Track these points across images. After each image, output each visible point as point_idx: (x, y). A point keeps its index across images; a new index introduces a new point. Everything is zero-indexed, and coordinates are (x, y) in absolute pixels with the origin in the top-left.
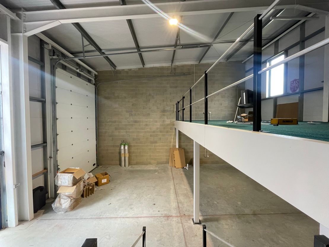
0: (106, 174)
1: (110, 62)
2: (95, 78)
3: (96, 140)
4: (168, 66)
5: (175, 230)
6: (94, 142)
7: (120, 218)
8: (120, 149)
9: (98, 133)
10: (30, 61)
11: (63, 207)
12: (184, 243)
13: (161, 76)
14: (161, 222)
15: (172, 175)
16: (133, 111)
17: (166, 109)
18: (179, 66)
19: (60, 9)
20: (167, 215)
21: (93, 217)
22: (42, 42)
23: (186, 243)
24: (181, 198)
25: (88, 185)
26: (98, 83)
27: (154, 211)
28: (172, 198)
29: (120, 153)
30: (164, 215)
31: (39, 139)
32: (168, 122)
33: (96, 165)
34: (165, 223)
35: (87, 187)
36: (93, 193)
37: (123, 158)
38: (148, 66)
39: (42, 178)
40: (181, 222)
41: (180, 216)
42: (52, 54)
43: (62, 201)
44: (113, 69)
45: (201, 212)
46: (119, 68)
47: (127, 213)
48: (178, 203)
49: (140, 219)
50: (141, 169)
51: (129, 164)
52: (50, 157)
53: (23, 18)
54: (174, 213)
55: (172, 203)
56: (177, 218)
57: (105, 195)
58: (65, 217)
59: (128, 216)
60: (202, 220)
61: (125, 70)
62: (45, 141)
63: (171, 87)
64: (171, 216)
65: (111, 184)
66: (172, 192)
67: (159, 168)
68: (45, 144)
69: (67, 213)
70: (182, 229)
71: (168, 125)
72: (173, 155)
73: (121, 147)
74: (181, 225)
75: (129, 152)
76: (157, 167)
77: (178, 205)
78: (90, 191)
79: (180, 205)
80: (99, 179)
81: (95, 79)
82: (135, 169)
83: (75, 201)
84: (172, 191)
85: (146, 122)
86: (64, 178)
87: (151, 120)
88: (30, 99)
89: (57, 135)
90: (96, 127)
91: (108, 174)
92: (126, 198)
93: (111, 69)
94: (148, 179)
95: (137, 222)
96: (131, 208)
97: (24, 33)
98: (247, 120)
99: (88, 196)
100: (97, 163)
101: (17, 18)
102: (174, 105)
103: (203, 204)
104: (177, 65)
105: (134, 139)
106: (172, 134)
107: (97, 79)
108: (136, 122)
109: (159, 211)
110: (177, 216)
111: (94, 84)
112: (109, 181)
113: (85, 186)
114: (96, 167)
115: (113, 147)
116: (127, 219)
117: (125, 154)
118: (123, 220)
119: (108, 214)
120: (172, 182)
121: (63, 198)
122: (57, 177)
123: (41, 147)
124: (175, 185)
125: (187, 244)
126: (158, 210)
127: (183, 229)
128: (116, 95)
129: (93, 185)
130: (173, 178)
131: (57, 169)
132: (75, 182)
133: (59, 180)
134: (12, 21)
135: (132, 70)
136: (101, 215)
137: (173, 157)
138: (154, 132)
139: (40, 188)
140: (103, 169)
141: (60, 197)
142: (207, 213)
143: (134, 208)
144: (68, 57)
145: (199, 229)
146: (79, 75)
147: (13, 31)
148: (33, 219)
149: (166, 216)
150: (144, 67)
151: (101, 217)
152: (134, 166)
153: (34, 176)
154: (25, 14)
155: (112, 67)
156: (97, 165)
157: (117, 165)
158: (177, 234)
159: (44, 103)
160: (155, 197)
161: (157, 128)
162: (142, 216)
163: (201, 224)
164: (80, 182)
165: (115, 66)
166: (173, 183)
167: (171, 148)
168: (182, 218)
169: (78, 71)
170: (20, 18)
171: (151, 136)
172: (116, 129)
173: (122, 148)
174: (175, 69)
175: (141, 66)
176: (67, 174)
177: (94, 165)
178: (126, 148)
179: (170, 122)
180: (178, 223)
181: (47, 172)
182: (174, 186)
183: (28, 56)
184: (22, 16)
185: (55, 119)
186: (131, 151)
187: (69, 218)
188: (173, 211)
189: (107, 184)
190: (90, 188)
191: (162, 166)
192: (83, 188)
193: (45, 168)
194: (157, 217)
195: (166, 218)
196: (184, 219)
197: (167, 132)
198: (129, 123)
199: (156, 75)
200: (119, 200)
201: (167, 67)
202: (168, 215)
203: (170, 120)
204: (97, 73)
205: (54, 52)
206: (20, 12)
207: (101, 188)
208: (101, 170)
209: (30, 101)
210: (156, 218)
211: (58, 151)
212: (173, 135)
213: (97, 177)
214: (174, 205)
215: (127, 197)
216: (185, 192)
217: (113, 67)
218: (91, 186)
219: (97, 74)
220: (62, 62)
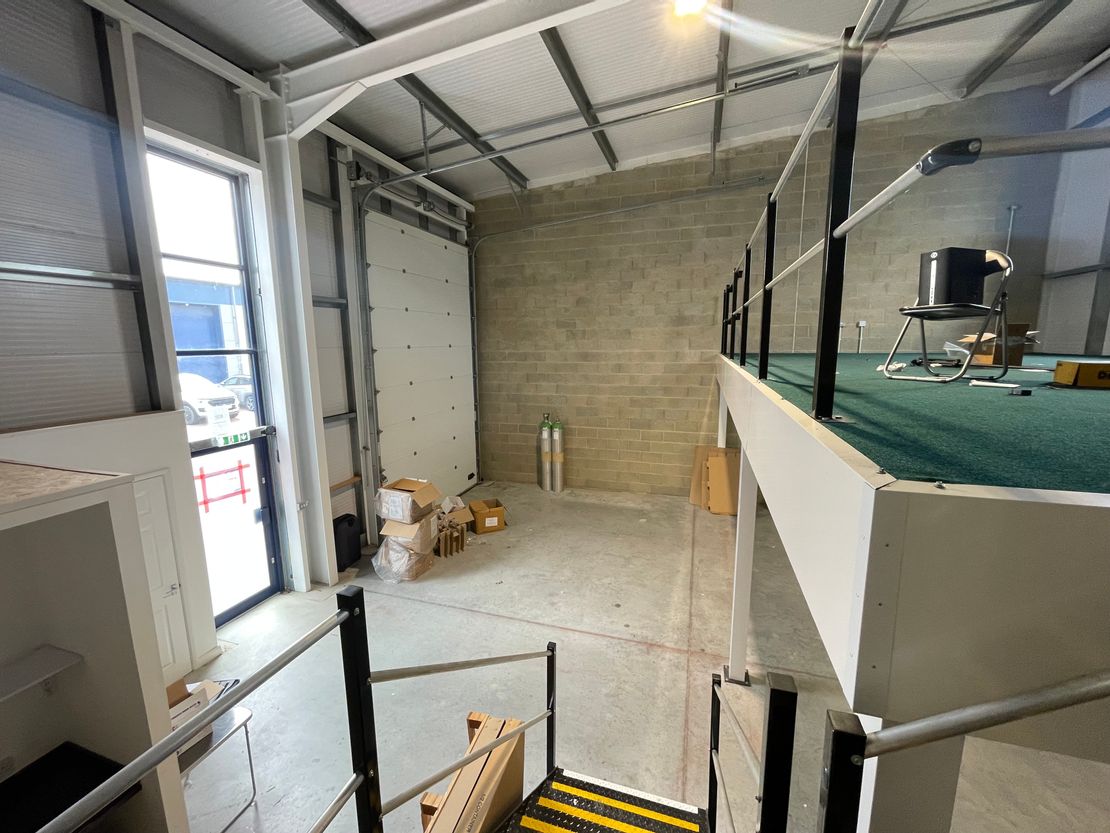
0: (498, 504)
1: (507, 170)
2: (466, 224)
3: (476, 409)
4: (702, 156)
5: (661, 683)
6: (470, 416)
7: (520, 620)
8: (539, 440)
9: (481, 389)
10: (308, 202)
11: (395, 570)
12: (681, 719)
13: (672, 196)
14: (628, 654)
15: (693, 533)
16: (577, 322)
17: (687, 313)
18: (744, 149)
19: (362, 44)
20: (649, 642)
21: (457, 605)
22: (332, 145)
23: (686, 721)
24: (705, 604)
25: (451, 526)
26: (477, 238)
27: (613, 622)
28: (676, 599)
29: (539, 449)
30: (639, 639)
31: (340, 404)
32: (691, 356)
33: (475, 477)
34: (640, 658)
35: (448, 532)
36: (462, 549)
37: (547, 467)
38: (626, 164)
39: (351, 493)
40: (688, 666)
41: (687, 652)
42: (354, 175)
43: (393, 555)
44: (518, 189)
45: (759, 655)
46: (536, 183)
47: (539, 612)
48: (691, 615)
49: (570, 633)
50: (597, 502)
51: (566, 484)
52: (365, 448)
53: (284, 91)
54: (670, 639)
55: (672, 613)
56: (676, 655)
57: (491, 558)
58: (400, 594)
59: (541, 622)
60: (755, 676)
61: (554, 189)
62: (352, 409)
63: (709, 233)
64: (659, 646)
65: (508, 533)
66: (680, 582)
67: (653, 506)
68: (352, 415)
69: (402, 584)
70: (684, 686)
71: (691, 368)
72: (704, 470)
73: (541, 433)
74: (684, 674)
75: (565, 450)
76: (648, 502)
77: (691, 619)
78: (454, 544)
79: (696, 624)
80: (478, 516)
81: (467, 229)
82: (580, 500)
83: (418, 562)
84: (681, 579)
85: (619, 356)
86: (394, 502)
87: (636, 351)
88: (314, 302)
89: (376, 392)
90: (474, 373)
91: (501, 505)
92: (544, 575)
93: (510, 191)
94: (614, 533)
95: (563, 641)
96: (553, 604)
97: (290, 132)
98: (988, 360)
99: (451, 554)
100: (478, 473)
101: (275, 95)
102: (716, 299)
103: (775, 635)
104: (736, 148)
105: (580, 411)
106: (706, 401)
107: (473, 227)
108: (585, 357)
109: (627, 626)
110: (679, 651)
111: (467, 244)
112: (504, 524)
113: (444, 527)
114: (477, 484)
115: (521, 431)
116: (536, 627)
117: (554, 455)
118: (527, 627)
119: (492, 606)
120: (686, 554)
121: (393, 550)
122: (379, 496)
123: (343, 422)
124: (696, 562)
125: (691, 725)
126: (625, 623)
127: (688, 687)
128: (528, 272)
129: (462, 528)
130: (693, 543)
131: (380, 479)
132: (419, 515)
133: (384, 504)
134: (265, 104)
135: (576, 185)
136: (475, 605)
137: (703, 475)
138: (643, 390)
139: (347, 518)
140: (492, 489)
141: (387, 546)
142: (779, 662)
143: (560, 604)
144: (397, 175)
145: (738, 698)
146: (424, 223)
147: (269, 132)
148: (337, 584)
149: (646, 643)
150: (614, 169)
151: (476, 609)
152: (577, 491)
153: (335, 490)
154: (287, 79)
155: (514, 184)
156: (479, 478)
157: (532, 483)
158: (667, 693)
159: (344, 309)
160: (624, 587)
161: (655, 380)
162: (578, 628)
163: (749, 685)
164: (429, 516)
165: (525, 179)
166: (690, 556)
167: (697, 447)
168: (691, 658)
169: (420, 209)
170: (279, 94)
171: (633, 402)
172: (528, 378)
173: (545, 435)
174: (727, 163)
175: (605, 168)
176: (398, 493)
177: (471, 476)
178: (557, 436)
179: (701, 360)
180: (677, 667)
181: (361, 481)
182: (690, 566)
183: (304, 190)
184: (283, 86)
185: (370, 351)
186: (569, 446)
187: (407, 596)
188: (671, 634)
189: (499, 533)
190: (456, 534)
191: (666, 502)
192: (436, 532)
193: (357, 474)
194: (619, 639)
195: (644, 648)
196: (698, 661)
197: (688, 392)
198: (566, 360)
199: (656, 192)
200: (524, 576)
201: (694, 160)
202: (652, 640)
203: (699, 351)
204: (471, 208)
205: (359, 169)
206: (277, 77)
207: (482, 539)
208: (486, 493)
209: (314, 306)
210: (616, 641)
211: (381, 435)
212: (709, 401)
213: (474, 509)
214: (676, 617)
215: (546, 573)
216: (725, 588)
217: (515, 181)
218: (458, 531)
219: (473, 210)
220: (379, 191)
